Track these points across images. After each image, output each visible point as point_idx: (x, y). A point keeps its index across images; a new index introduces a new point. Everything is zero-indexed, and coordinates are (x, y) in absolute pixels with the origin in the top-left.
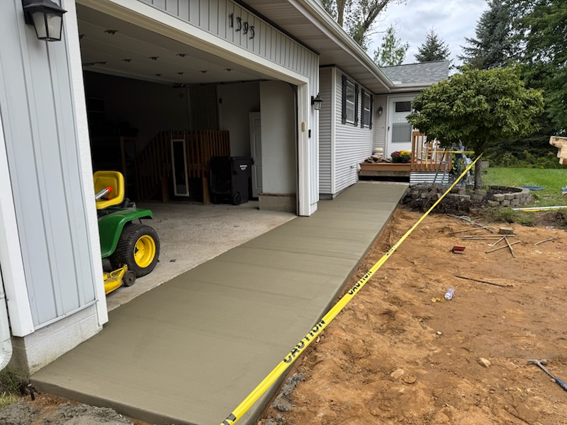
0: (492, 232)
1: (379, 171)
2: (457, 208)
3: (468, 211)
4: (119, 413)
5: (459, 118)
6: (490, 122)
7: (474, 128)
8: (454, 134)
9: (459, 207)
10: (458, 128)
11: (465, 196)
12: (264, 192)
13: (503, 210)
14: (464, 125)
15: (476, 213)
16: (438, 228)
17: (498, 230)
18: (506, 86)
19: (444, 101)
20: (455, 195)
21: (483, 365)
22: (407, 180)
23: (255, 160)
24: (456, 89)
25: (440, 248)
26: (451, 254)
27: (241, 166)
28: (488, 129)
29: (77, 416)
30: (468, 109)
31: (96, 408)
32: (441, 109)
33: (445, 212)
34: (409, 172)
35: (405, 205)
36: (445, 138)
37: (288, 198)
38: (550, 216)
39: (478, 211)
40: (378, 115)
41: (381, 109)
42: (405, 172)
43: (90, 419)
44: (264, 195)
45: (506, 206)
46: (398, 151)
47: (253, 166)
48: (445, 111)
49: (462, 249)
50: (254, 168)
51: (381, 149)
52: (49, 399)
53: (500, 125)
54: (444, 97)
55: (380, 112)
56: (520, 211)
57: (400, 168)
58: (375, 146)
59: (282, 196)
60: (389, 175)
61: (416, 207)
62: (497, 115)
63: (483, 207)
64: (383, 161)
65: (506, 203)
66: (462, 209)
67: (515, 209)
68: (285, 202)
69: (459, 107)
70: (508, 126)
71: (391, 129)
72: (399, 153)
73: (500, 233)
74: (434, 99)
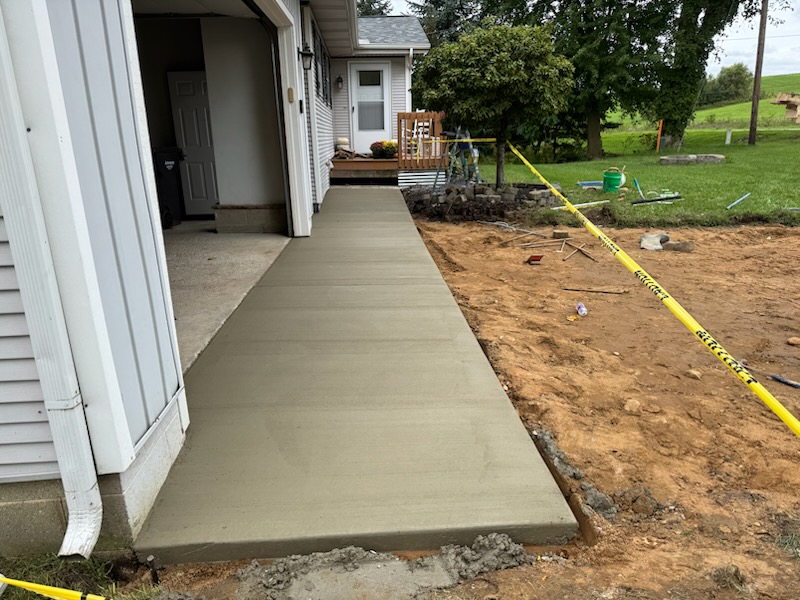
0: (545, 238)
1: (358, 171)
2: (488, 213)
3: (502, 216)
4: (367, 549)
5: (491, 90)
6: (526, 97)
7: (507, 105)
8: (484, 113)
9: (491, 210)
10: (488, 104)
11: (496, 196)
12: (221, 203)
13: (543, 211)
14: (495, 100)
15: (512, 216)
16: (481, 239)
17: (551, 234)
18: (543, 49)
19: (472, 66)
20: (482, 196)
21: (695, 377)
22: (394, 182)
23: (185, 152)
24: (485, 51)
25: (511, 260)
26: (528, 265)
27: (166, 163)
28: (524, 106)
29: (296, 576)
30: (503, 78)
31: (321, 554)
32: (469, 77)
33: (474, 219)
34: (396, 171)
35: (417, 214)
36: (474, 118)
37: (268, 211)
38: (595, 214)
39: (515, 214)
40: (338, 90)
41: (340, 80)
42: (392, 171)
43: (328, 574)
44: (224, 208)
45: (542, 206)
46: (379, 141)
47: (182, 164)
48: (475, 80)
49: (538, 258)
50: (185, 166)
51: (346, 140)
52: (192, 571)
53: (538, 101)
54: (472, 60)
55: (340, 85)
56: (560, 211)
57: (384, 165)
58: (336, 135)
59: (257, 208)
60: (371, 176)
61: (435, 215)
62: (535, 88)
63: (519, 208)
64: (358, 156)
65: (543, 201)
66: (494, 214)
67: (555, 209)
68: (263, 218)
69: (492, 76)
70: (547, 103)
71: (356, 110)
72: (381, 143)
73: (554, 237)
74: (458, 64)
